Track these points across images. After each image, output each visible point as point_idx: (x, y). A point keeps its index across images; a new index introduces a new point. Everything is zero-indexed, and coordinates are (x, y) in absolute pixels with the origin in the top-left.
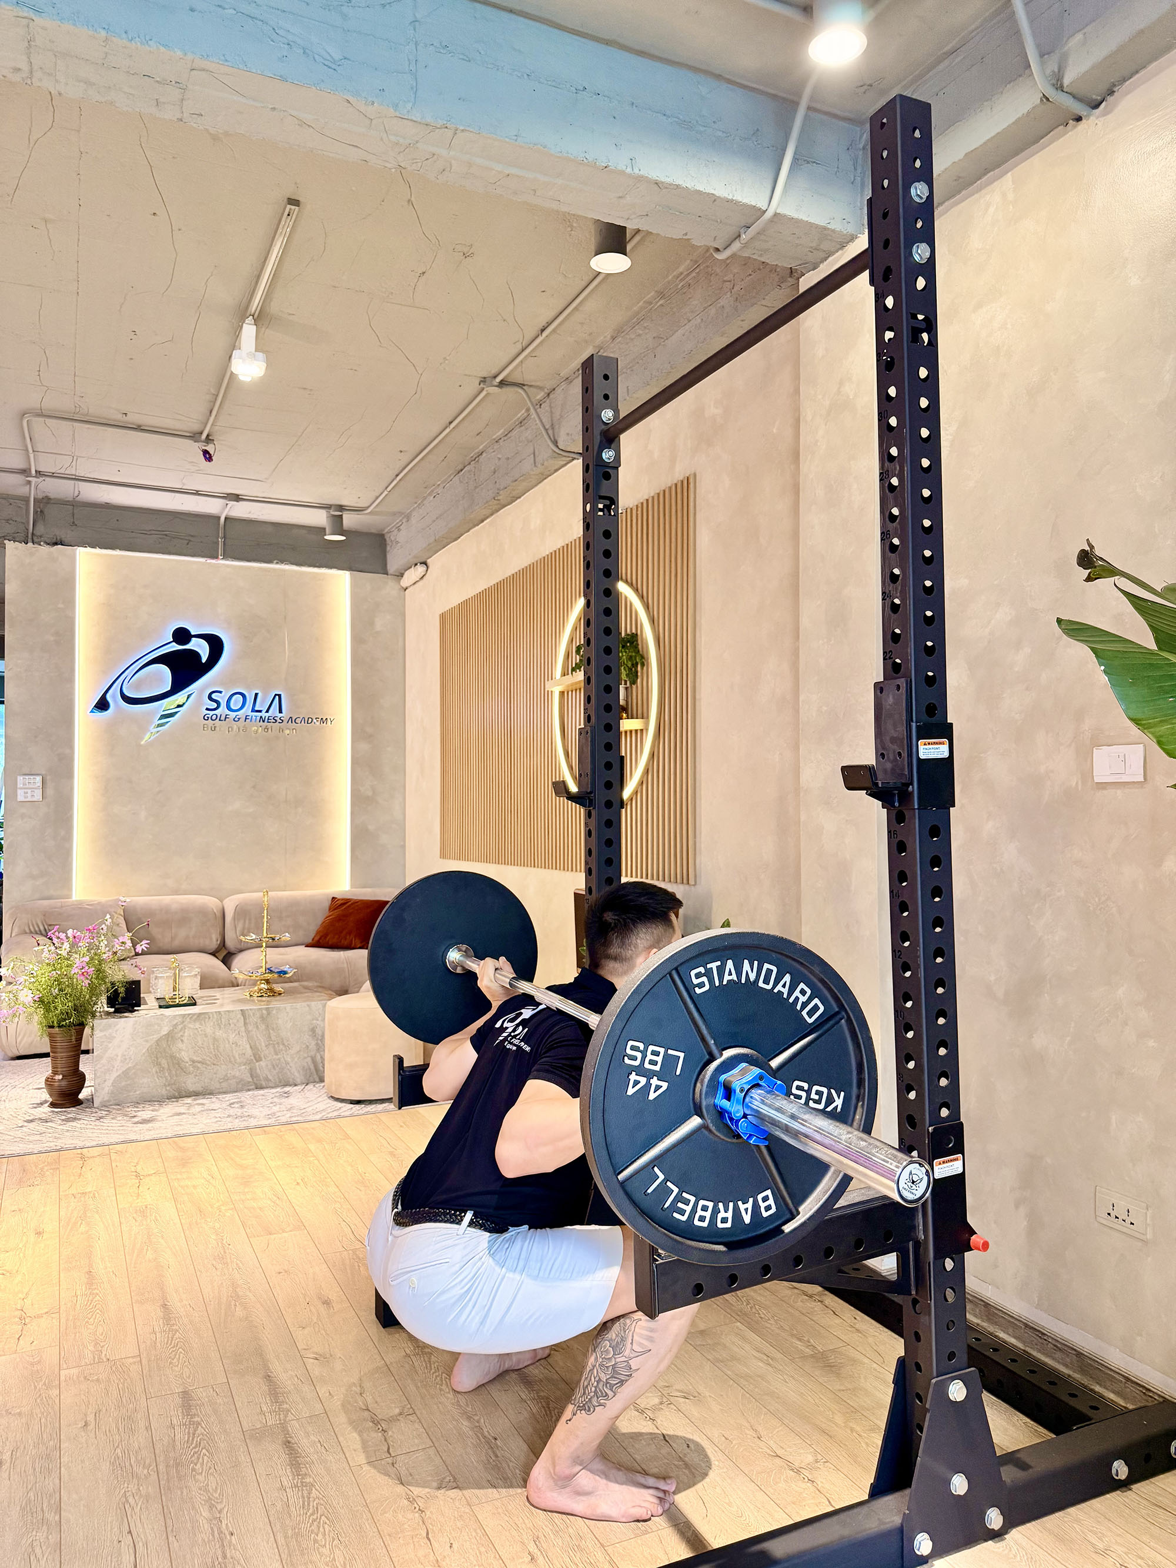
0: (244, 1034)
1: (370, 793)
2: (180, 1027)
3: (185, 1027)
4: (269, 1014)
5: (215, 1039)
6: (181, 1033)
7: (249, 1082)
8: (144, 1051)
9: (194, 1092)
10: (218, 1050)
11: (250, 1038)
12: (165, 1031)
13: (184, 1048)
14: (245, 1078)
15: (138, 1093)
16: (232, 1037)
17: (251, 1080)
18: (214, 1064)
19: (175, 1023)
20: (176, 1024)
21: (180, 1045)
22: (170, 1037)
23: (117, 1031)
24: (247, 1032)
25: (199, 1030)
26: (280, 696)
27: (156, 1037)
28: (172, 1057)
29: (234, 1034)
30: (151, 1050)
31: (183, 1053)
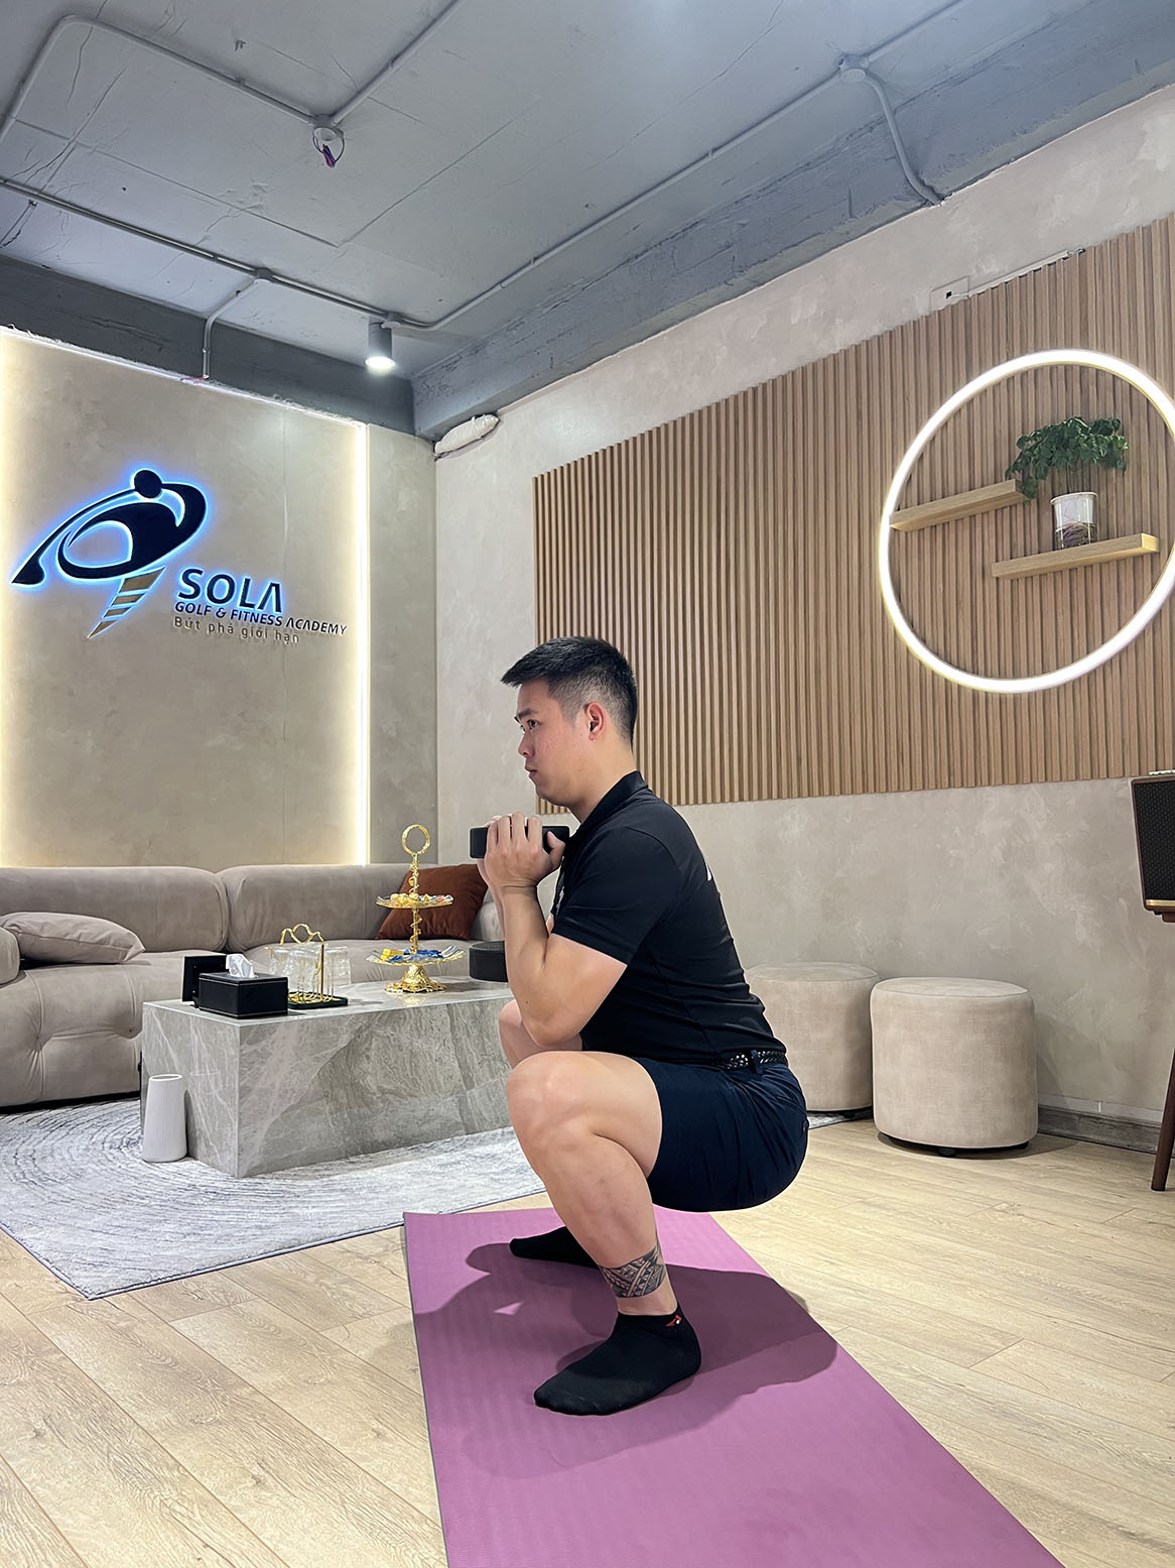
0: (451, 1045)
1: (393, 734)
2: (365, 1034)
3: (371, 1034)
4: (482, 1012)
5: (413, 1054)
6: (367, 1046)
7: (457, 1123)
8: (313, 1077)
9: (384, 1143)
10: (417, 1072)
11: (459, 1051)
12: (343, 1043)
13: (370, 1070)
14: (452, 1117)
15: (304, 1149)
16: (436, 1049)
17: (459, 1120)
18: (411, 1096)
19: (357, 1028)
20: (359, 1031)
21: (365, 1065)
22: (352, 1051)
23: (273, 1042)
24: (456, 1041)
25: (392, 1038)
26: (277, 586)
27: (332, 1051)
28: (354, 1085)
29: (438, 1045)
30: (324, 1075)
31: (369, 1078)
